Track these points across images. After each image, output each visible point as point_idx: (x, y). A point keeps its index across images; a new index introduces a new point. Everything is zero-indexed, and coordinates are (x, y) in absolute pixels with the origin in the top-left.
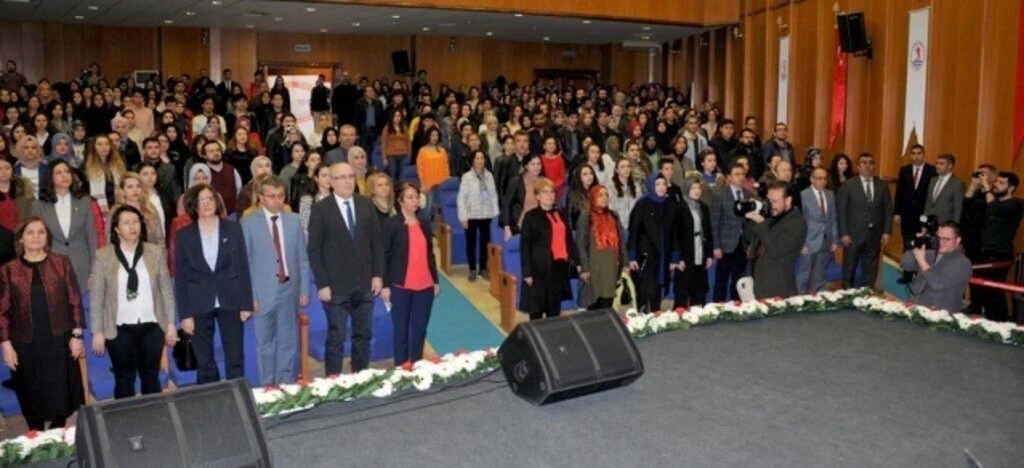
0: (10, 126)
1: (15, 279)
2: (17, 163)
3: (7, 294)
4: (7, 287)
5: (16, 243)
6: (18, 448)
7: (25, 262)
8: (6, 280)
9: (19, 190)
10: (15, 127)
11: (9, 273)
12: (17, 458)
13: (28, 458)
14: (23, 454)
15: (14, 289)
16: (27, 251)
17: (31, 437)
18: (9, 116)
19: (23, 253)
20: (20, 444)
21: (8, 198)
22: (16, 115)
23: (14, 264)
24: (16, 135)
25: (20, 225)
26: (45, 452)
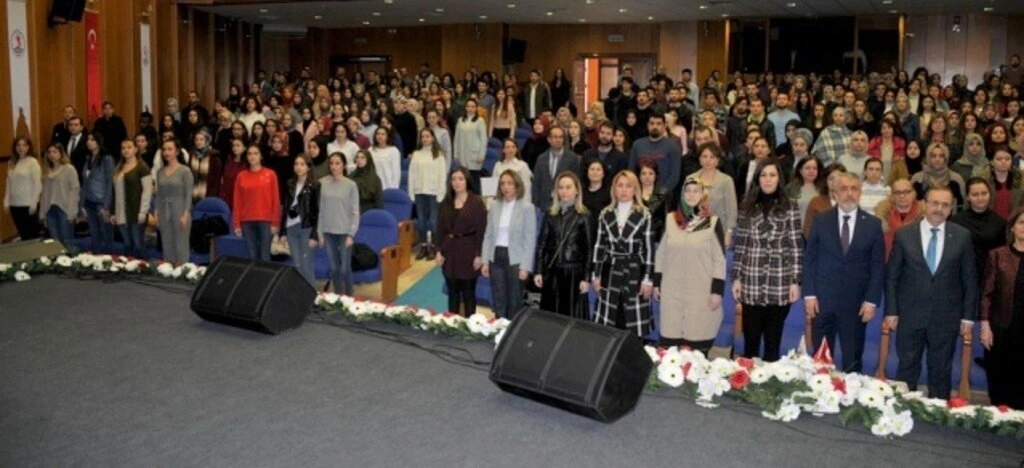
0: (1011, 120)
1: (1003, 265)
2: (1016, 156)
3: (993, 277)
4: (994, 271)
5: (1007, 231)
6: (989, 416)
7: (1014, 251)
8: (994, 265)
9: (1015, 182)
10: (1016, 120)
11: (997, 258)
12: (987, 424)
13: (996, 428)
14: (994, 422)
15: (1000, 274)
16: (1017, 240)
17: (1003, 410)
18: (1009, 109)
19: (1014, 241)
20: (991, 413)
21: (1004, 188)
22: (1017, 109)
23: (1002, 250)
24: (1016, 128)
25: (1013, 214)
26: (1014, 429)
